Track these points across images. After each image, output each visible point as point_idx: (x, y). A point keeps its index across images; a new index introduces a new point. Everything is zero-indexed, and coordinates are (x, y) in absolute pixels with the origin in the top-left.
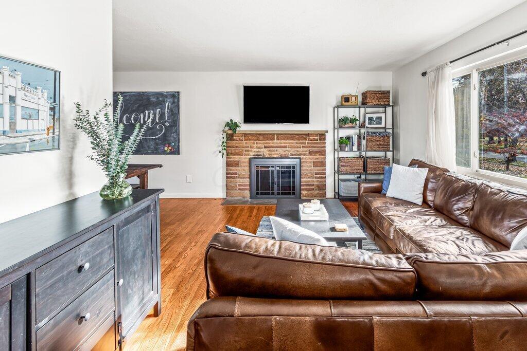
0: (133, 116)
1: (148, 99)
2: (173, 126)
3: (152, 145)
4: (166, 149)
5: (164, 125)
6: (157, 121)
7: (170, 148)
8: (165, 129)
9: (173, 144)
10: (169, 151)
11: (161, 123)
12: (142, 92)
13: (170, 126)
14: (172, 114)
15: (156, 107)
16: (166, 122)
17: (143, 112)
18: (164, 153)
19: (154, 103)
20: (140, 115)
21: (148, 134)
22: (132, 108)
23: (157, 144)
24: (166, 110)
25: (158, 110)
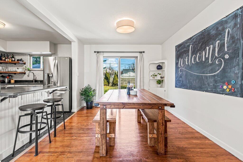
0: (198, 55)
1: (209, 34)
2: (234, 57)
3: (211, 82)
4: (225, 87)
5: (224, 58)
6: (216, 55)
7: (230, 87)
8: (225, 62)
9: (233, 82)
10: (228, 90)
11: (220, 57)
12: (204, 30)
13: (231, 58)
14: (233, 42)
15: (215, 40)
16: (225, 54)
17: (205, 49)
18: (223, 92)
19: (213, 36)
20: (202, 52)
21: (208, 70)
22: (197, 48)
23: (216, 81)
24: (226, 39)
25: (218, 41)
